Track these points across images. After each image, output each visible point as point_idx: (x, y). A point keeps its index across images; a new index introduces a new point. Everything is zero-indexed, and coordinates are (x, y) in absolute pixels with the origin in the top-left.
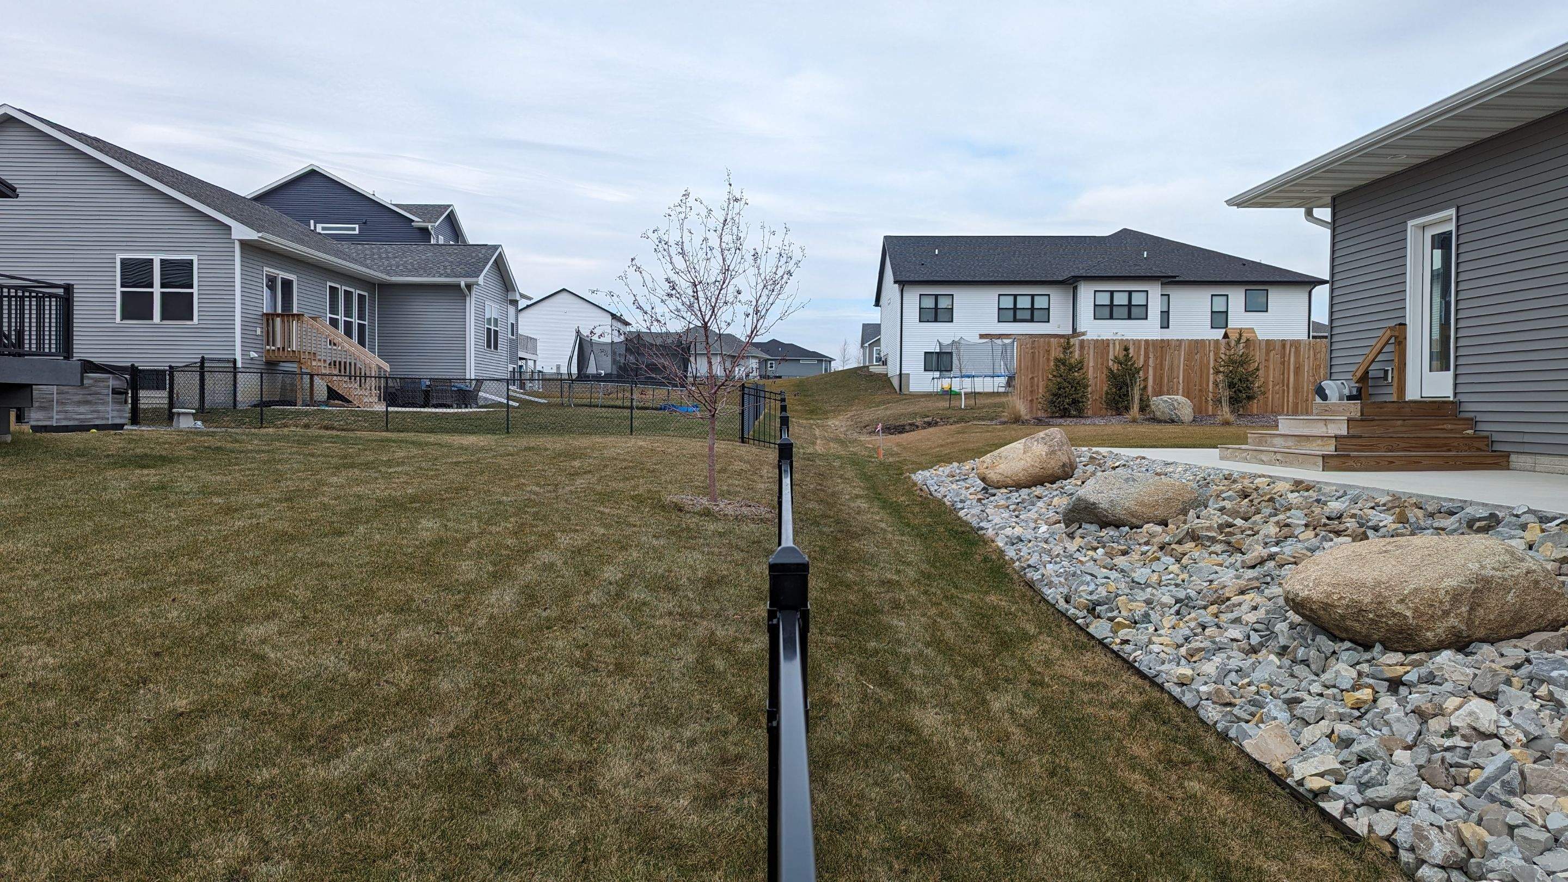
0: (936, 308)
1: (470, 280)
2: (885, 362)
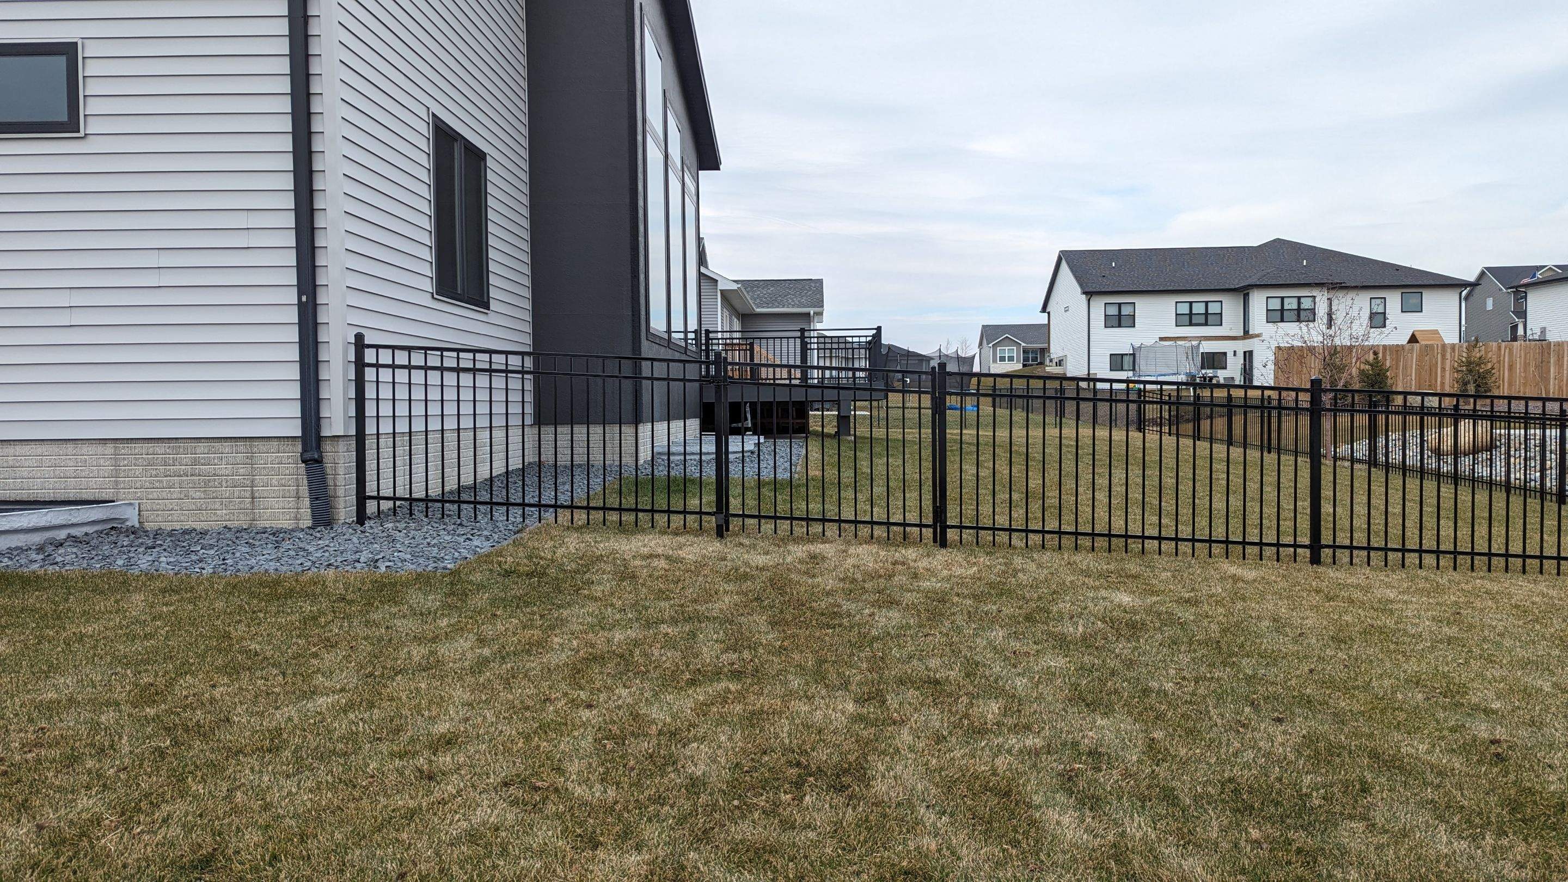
0: (1120, 315)
1: (817, 310)
2: (1060, 363)
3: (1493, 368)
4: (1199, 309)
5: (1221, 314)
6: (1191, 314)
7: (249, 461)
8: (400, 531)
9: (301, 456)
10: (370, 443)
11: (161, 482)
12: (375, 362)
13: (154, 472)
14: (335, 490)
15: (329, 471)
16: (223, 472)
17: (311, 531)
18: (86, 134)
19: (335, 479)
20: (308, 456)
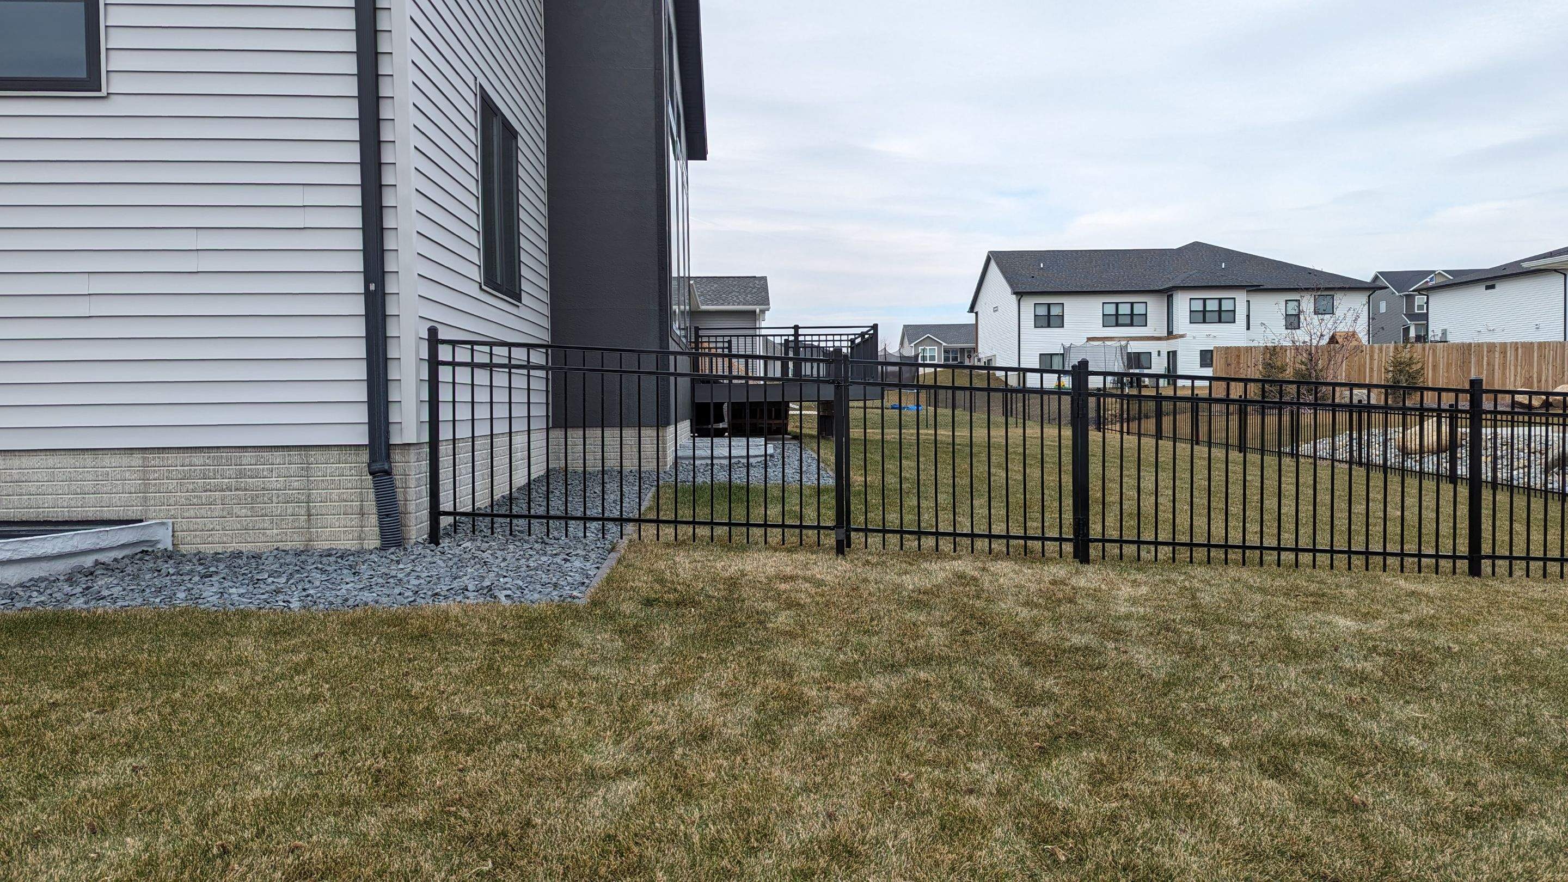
0: (1049, 315)
1: (763, 307)
2: (988, 363)
3: (1422, 368)
4: (1125, 309)
5: (1146, 315)
6: (1117, 315)
7: (305, 473)
8: (484, 552)
9: (369, 465)
10: (445, 450)
11: (201, 497)
12: (451, 360)
13: (191, 487)
14: (405, 505)
15: (398, 484)
16: (274, 486)
17: (382, 554)
18: (108, 94)
19: (405, 493)
20: (377, 466)
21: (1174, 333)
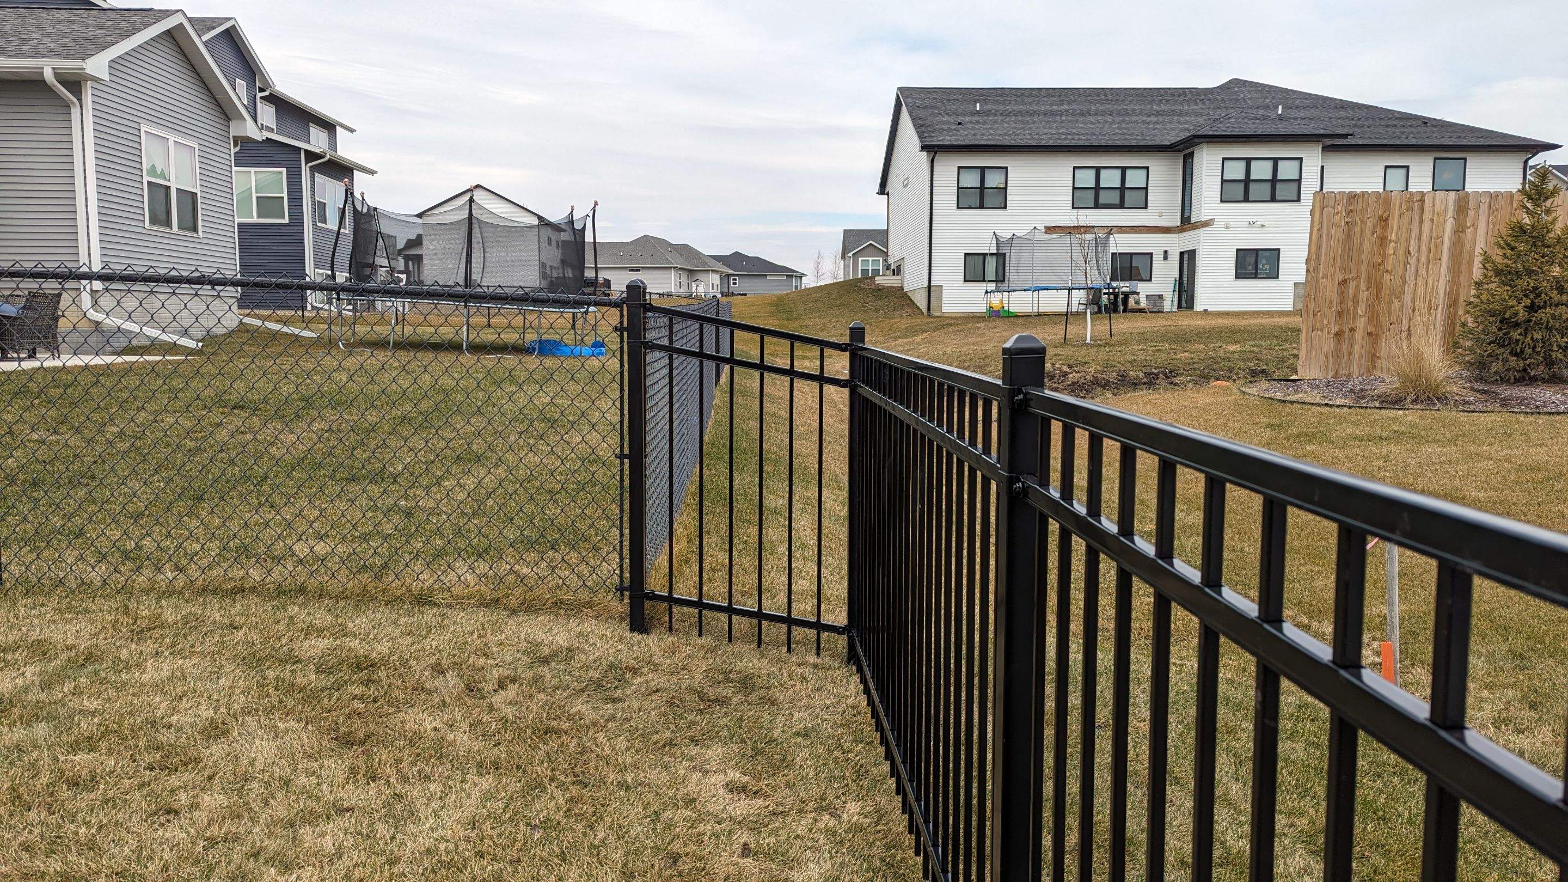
0: (982, 188)
1: (67, 66)
2: (897, 271)
4: (1110, 179)
5: (1146, 189)
6: (1097, 188)
21: (1193, 220)
